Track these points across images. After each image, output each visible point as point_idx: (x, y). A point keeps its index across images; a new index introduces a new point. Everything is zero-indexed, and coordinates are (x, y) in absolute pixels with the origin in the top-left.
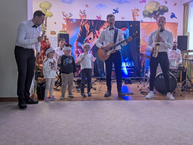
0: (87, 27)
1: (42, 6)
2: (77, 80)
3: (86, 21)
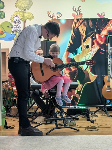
0: (82, 29)
1: (19, 4)
2: (67, 109)
3: (81, 20)
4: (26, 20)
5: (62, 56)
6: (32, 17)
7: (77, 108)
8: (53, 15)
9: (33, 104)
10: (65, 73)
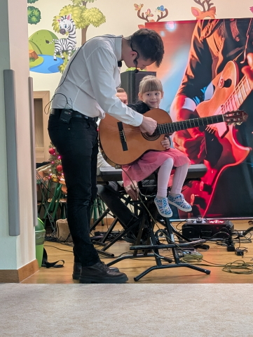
0: (215, 44)
2: (182, 224)
3: (213, 23)
4: (87, 27)
5: (170, 106)
6: (101, 19)
7: (204, 222)
8: (149, 13)
9: (105, 214)
10: (177, 145)
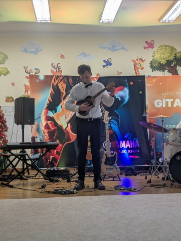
0: (62, 87)
2: (46, 170)
3: (61, 77)
5: (41, 114)
6: (7, 72)
7: (56, 169)
8: (31, 71)
10: (44, 133)
